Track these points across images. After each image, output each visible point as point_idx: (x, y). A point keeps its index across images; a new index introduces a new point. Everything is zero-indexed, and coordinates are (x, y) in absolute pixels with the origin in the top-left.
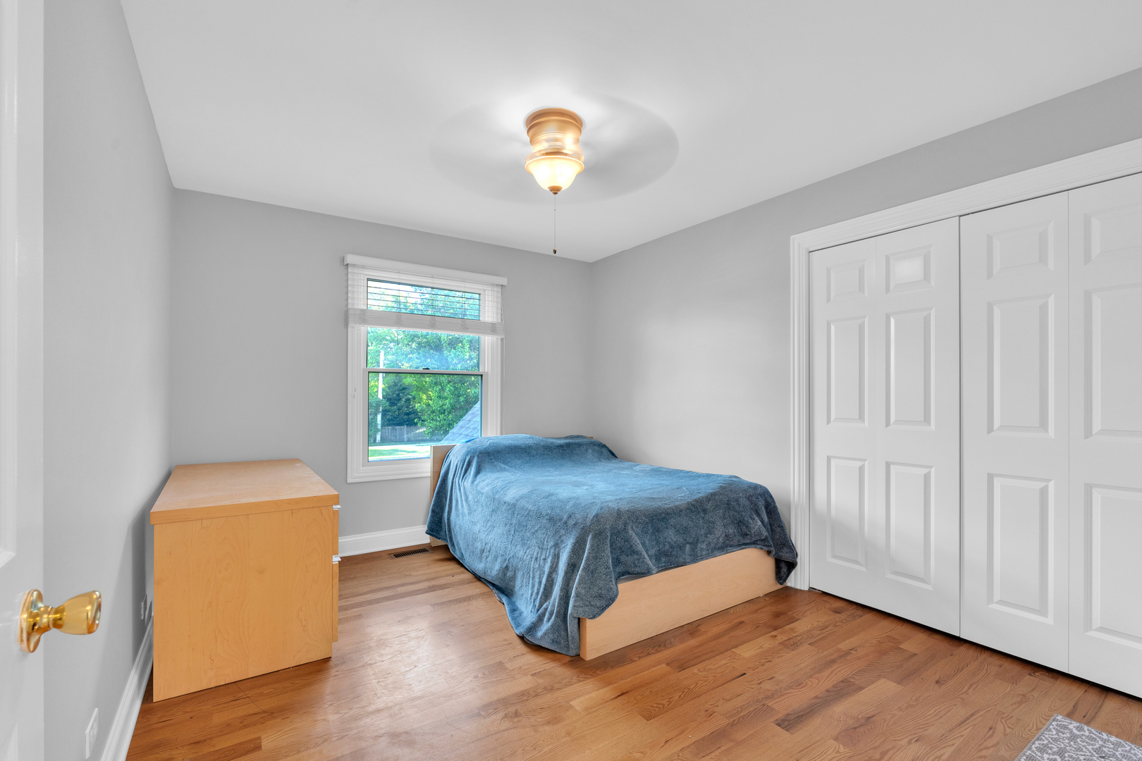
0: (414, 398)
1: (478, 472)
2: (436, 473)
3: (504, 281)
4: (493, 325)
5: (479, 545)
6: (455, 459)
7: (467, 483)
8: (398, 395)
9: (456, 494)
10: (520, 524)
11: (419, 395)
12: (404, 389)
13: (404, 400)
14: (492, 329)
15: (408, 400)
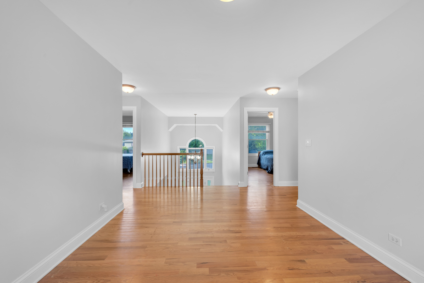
0: (256, 144)
1: (264, 155)
2: (259, 156)
3: (270, 123)
4: (268, 131)
5: (264, 165)
6: (261, 153)
7: (263, 156)
8: (251, 143)
9: (262, 158)
10: (269, 160)
11: (258, 143)
12: (253, 141)
13: (253, 145)
14: (268, 132)
15: (254, 145)
